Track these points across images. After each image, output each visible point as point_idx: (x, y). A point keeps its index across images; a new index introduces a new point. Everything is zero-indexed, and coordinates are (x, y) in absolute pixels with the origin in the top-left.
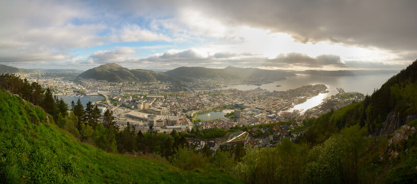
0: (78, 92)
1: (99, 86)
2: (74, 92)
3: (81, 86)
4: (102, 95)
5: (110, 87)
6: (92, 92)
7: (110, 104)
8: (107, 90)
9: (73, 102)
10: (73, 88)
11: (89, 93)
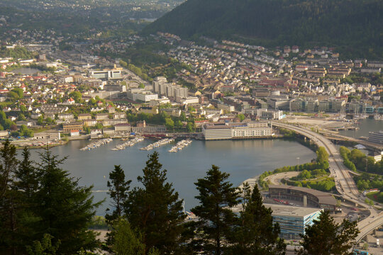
0: (158, 122)
1: (281, 84)
2: (133, 120)
3: (173, 86)
4: (298, 139)
5: (350, 88)
6: (239, 120)
7: (349, 193)
8: (332, 108)
9: (117, 175)
10: (124, 99)
11: (220, 125)
